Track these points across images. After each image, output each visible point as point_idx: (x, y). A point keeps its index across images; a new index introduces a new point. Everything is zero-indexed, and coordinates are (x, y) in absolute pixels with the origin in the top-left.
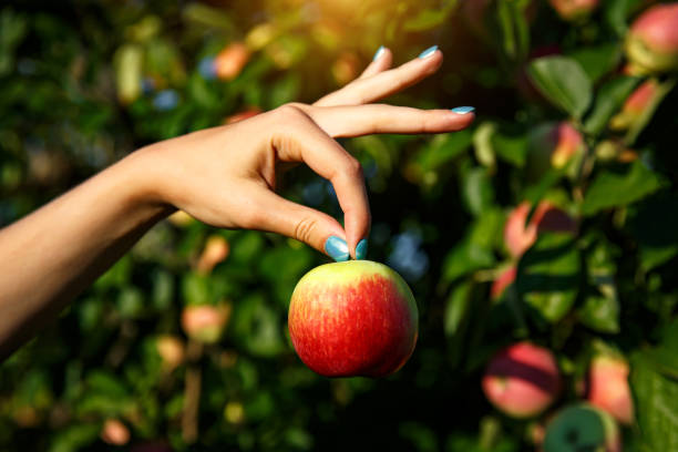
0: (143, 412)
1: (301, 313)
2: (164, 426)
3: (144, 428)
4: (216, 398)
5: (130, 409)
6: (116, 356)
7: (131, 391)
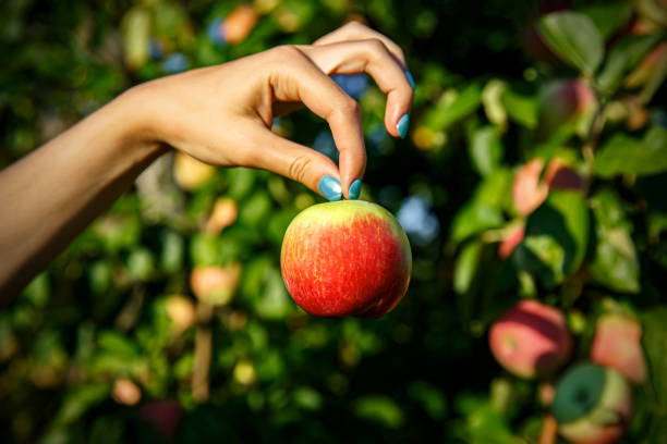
0: (152, 371)
1: (294, 254)
2: (174, 386)
3: (154, 387)
4: (226, 358)
5: (140, 368)
6: (127, 318)
7: (141, 352)
